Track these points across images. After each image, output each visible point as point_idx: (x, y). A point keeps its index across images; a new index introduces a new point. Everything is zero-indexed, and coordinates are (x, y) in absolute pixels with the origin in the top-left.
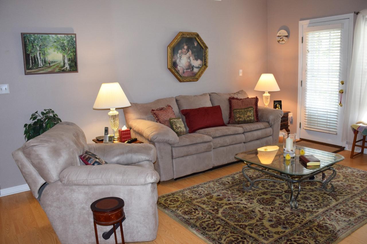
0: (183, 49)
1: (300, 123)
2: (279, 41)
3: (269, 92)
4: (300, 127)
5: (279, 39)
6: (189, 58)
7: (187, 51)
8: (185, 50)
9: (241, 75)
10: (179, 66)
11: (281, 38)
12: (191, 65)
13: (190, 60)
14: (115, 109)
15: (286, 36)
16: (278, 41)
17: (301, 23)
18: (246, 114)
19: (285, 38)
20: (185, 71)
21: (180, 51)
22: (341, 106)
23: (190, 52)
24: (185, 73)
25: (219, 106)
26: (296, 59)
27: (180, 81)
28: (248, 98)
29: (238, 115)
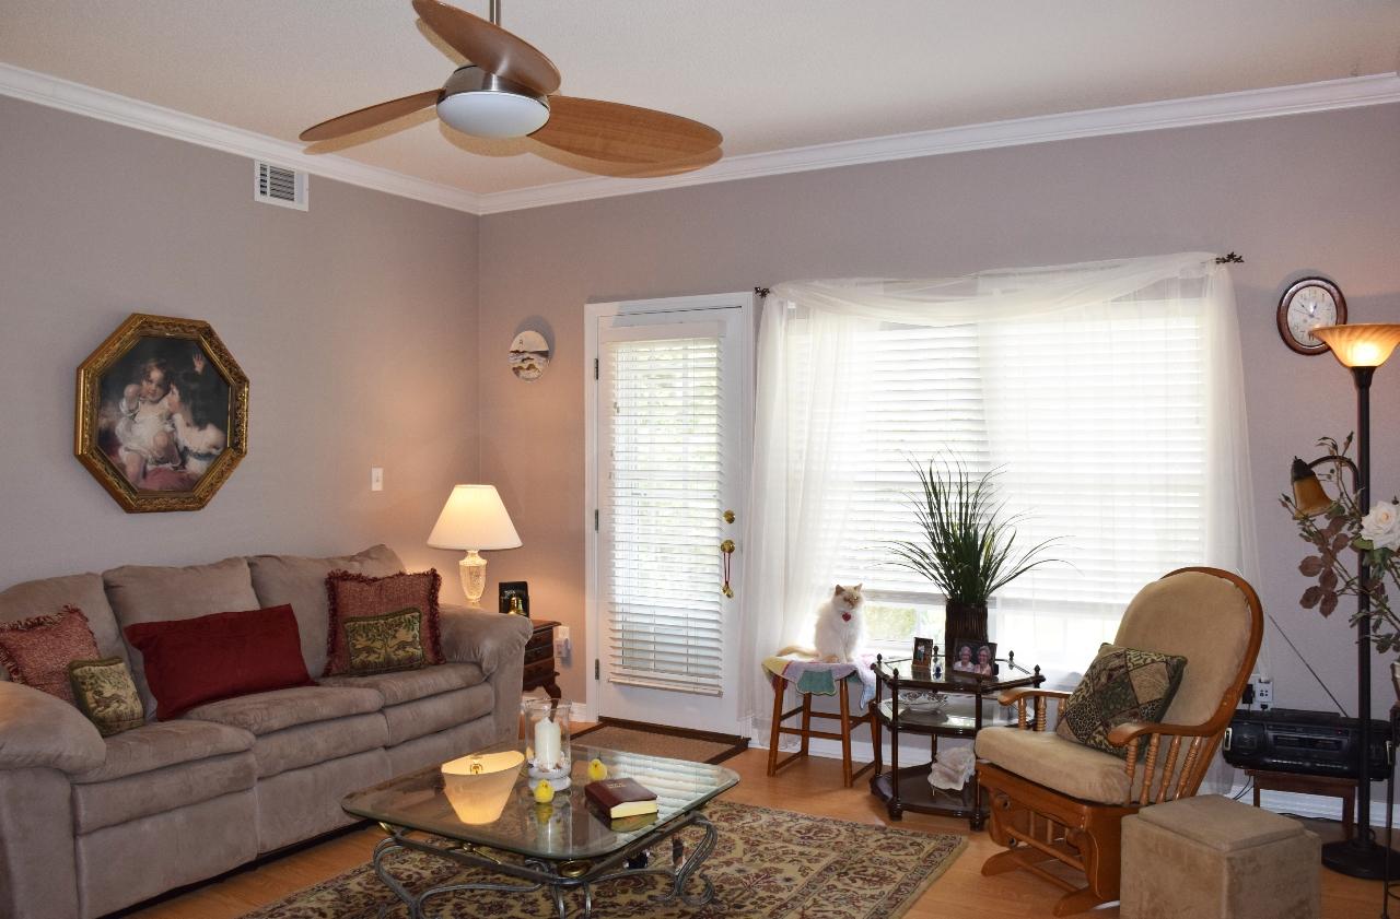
0: (144, 383)
1: (597, 662)
2: (517, 370)
3: (482, 553)
4: (597, 676)
5: (518, 363)
6: (170, 417)
7: (159, 391)
8: (153, 386)
9: (377, 487)
10: (127, 450)
11: (523, 360)
12: (177, 445)
13: (173, 426)
15: (544, 354)
16: (514, 369)
17: (592, 311)
18: (394, 637)
19: (538, 361)
20: (149, 467)
21: (130, 390)
22: (729, 596)
23: (174, 395)
24: (149, 477)
25: (289, 606)
26: (574, 433)
27: (128, 509)
28: (402, 574)
29: (361, 642)
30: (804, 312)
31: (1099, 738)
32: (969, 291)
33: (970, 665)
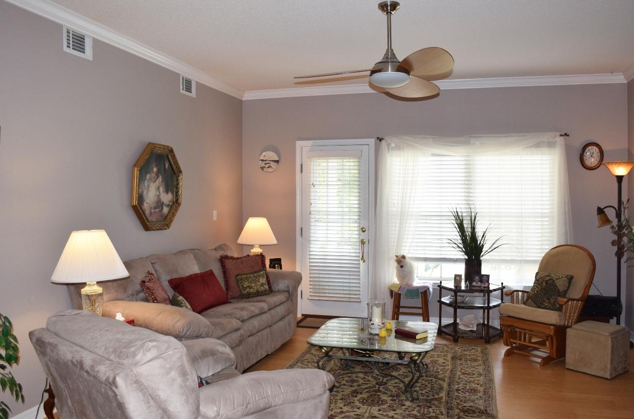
0: (152, 173)
1: (302, 291)
2: (262, 168)
3: (261, 246)
4: (302, 298)
5: (263, 165)
6: (158, 188)
7: (156, 177)
8: (154, 175)
9: (215, 219)
10: (146, 203)
11: (265, 164)
12: (160, 200)
13: (159, 192)
14: (95, 283)
15: (277, 162)
16: (261, 168)
17: (299, 144)
18: (259, 281)
19: (273, 164)
20: (153, 211)
21: (148, 176)
22: (364, 262)
23: (160, 179)
24: (152, 215)
25: (211, 270)
27: (147, 228)
28: (248, 255)
29: (246, 284)
30: (398, 148)
31: (546, 304)
32: (466, 143)
33: (479, 283)
